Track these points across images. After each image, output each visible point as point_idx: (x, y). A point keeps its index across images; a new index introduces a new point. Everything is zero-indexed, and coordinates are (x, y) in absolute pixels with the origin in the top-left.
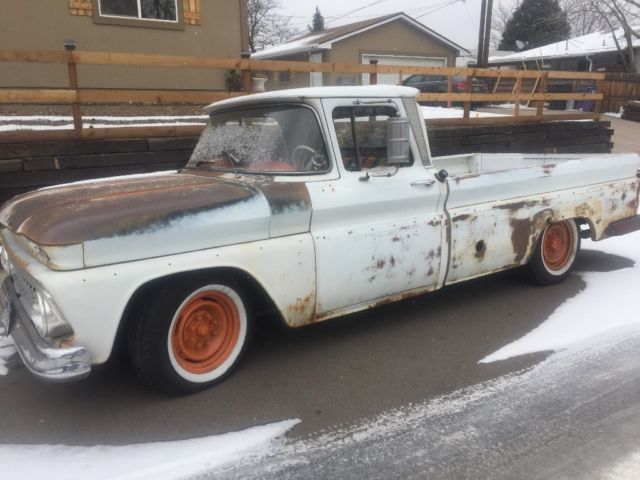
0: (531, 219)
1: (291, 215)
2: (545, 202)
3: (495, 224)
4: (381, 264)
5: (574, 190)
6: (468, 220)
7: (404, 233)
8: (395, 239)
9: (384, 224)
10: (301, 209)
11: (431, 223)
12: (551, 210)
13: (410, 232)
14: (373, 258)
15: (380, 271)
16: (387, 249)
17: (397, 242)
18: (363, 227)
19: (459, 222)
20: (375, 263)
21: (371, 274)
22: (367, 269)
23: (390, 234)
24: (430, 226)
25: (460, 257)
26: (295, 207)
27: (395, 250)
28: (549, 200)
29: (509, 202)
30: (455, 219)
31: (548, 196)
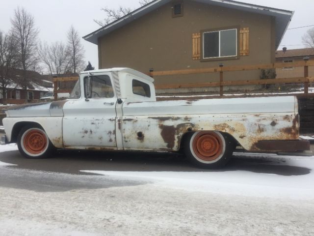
0: (175, 127)
1: (56, 110)
2: (186, 119)
3: (149, 126)
4: (86, 132)
5: (214, 115)
6: (132, 122)
7: (97, 122)
8: (93, 123)
9: (89, 118)
10: (59, 108)
11: (110, 120)
12: (191, 124)
13: (100, 122)
14: (83, 129)
15: (86, 134)
16: (89, 127)
17: (93, 125)
18: (80, 117)
19: (127, 122)
20: (83, 131)
21: (83, 135)
22: (81, 132)
23: (91, 121)
24: (109, 121)
25: (128, 138)
26: (57, 107)
27: (93, 127)
28: (191, 118)
29: (161, 116)
30: (124, 120)
31: (189, 116)
